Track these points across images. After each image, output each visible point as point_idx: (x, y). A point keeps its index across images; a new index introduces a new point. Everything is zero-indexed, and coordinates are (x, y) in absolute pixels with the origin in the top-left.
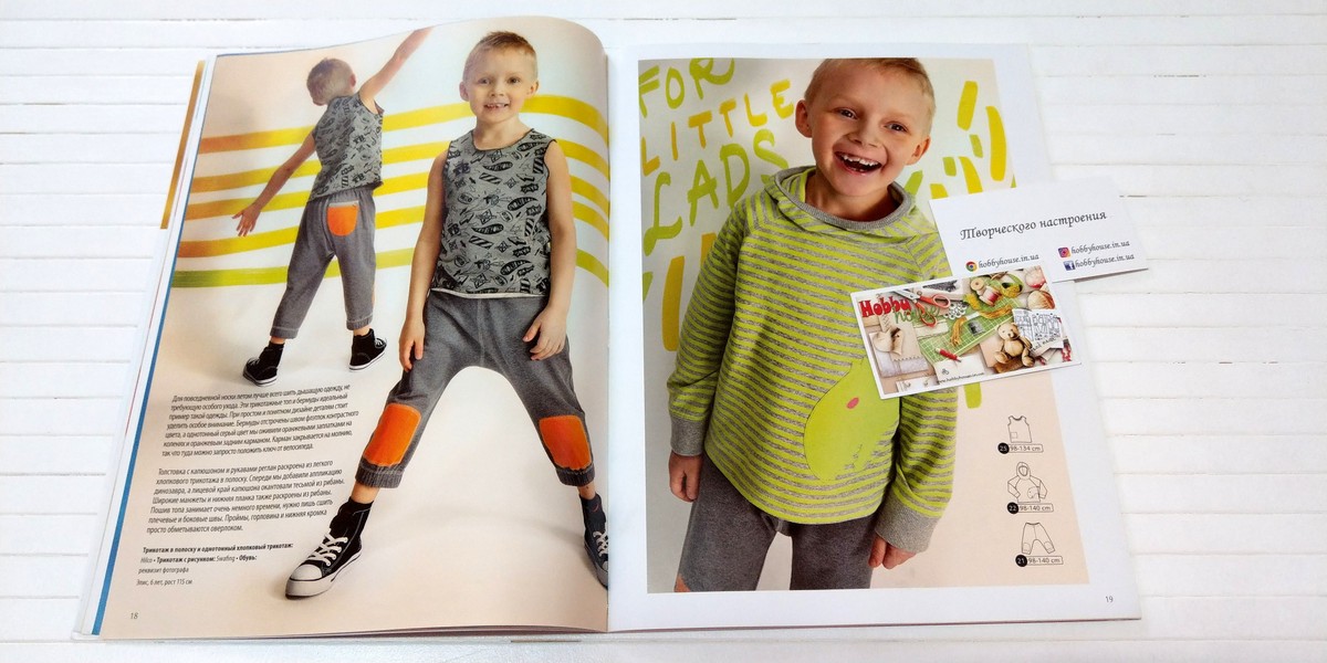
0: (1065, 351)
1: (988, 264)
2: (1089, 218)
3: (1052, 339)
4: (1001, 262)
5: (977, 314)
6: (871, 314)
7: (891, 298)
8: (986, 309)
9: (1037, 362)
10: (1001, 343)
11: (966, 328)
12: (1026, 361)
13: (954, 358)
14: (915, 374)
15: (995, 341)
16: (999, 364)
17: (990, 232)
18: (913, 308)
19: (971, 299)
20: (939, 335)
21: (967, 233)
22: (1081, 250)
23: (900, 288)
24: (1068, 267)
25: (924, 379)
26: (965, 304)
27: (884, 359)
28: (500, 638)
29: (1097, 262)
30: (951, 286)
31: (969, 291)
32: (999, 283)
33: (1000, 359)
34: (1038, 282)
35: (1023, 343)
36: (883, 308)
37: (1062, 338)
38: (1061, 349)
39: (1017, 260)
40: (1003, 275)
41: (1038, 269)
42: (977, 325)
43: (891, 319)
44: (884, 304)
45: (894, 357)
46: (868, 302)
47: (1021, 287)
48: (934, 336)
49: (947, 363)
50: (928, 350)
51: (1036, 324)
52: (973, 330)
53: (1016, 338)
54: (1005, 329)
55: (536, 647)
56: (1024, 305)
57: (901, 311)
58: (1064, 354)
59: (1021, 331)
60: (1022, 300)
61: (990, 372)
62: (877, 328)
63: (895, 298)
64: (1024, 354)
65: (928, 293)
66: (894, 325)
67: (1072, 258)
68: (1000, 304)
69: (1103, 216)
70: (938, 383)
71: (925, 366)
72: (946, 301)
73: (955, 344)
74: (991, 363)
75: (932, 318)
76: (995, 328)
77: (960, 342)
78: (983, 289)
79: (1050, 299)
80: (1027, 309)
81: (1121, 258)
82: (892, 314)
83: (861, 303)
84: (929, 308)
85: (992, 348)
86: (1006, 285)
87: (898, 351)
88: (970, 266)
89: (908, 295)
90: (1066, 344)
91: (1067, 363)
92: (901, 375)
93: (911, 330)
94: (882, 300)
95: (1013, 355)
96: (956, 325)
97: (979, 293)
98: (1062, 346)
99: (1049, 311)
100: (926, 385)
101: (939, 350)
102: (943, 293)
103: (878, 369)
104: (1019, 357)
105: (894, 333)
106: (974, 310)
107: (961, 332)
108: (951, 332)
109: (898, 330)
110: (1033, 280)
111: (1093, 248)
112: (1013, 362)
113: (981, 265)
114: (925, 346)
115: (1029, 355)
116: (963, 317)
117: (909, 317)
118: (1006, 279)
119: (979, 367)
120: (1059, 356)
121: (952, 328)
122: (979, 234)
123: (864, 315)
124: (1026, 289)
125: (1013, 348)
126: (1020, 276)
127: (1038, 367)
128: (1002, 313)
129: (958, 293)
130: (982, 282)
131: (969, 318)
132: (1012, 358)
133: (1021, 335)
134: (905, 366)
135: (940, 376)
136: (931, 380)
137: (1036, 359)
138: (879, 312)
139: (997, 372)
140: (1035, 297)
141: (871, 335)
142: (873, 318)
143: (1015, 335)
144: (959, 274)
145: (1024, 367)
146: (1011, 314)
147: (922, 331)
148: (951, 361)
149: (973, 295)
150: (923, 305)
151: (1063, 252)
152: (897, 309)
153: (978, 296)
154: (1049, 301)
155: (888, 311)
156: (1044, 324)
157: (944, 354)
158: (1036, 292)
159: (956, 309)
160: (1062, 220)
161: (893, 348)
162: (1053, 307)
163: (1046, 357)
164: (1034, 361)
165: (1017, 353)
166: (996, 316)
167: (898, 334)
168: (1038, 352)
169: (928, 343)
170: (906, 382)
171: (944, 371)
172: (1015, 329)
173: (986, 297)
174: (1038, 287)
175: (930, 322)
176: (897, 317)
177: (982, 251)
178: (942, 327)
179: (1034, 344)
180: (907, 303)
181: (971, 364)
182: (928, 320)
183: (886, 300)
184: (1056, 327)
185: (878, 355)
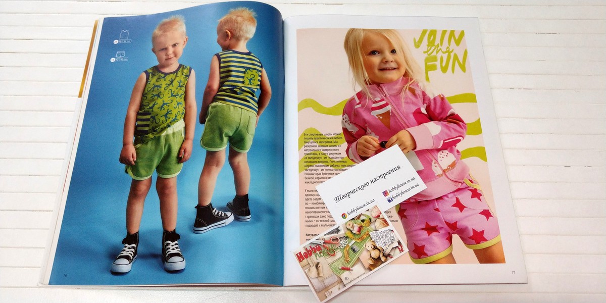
0: (400, 247)
1: (353, 211)
2: (392, 171)
3: (392, 243)
4: (358, 209)
5: (353, 241)
6: (303, 259)
7: (311, 247)
8: (357, 237)
9: (388, 258)
10: (369, 253)
11: (350, 250)
12: (383, 259)
13: (349, 269)
14: (332, 285)
15: (366, 254)
16: (371, 265)
17: (348, 194)
18: (322, 248)
19: (349, 234)
20: (339, 259)
21: (338, 199)
22: (393, 189)
23: (313, 240)
24: (389, 201)
25: (337, 287)
26: (347, 238)
27: (315, 282)
28: (234, 288)
29: (402, 193)
30: (337, 230)
31: (347, 230)
32: (360, 221)
33: (371, 262)
34: (378, 214)
35: (379, 250)
36: (308, 253)
37: (397, 241)
38: (397, 247)
39: (364, 206)
40: (360, 216)
41: (376, 207)
42: (355, 247)
43: (314, 258)
44: (308, 251)
45: (320, 279)
46: (300, 253)
47: (370, 219)
48: (336, 261)
49: (346, 273)
50: (335, 269)
51: (382, 237)
52: (354, 250)
53: (375, 248)
54: (369, 245)
55: (250, 292)
56: (374, 229)
57: (317, 252)
58: (399, 249)
59: (376, 243)
60: (372, 227)
61: (368, 271)
62: (308, 266)
63: (313, 246)
64: (381, 256)
65: (328, 237)
66: (316, 261)
67: (390, 195)
68: (363, 231)
69: (399, 167)
70: (345, 286)
71: (337, 279)
72: (337, 239)
73: (348, 262)
74: (367, 266)
75: (333, 251)
76: (364, 246)
77: (349, 260)
78: (353, 227)
79: (385, 221)
80: (376, 230)
81: (413, 187)
82: (313, 255)
83: (297, 255)
84: (330, 246)
85: (365, 258)
86: (363, 221)
87: (321, 275)
88: (344, 216)
89: (318, 242)
90: (399, 243)
91: (403, 253)
92: (326, 288)
93: (324, 261)
94: (306, 249)
95: (376, 258)
96: (345, 250)
97: (351, 229)
98: (397, 245)
99: (386, 228)
100: (339, 289)
101: (340, 267)
102: (335, 235)
103: (314, 288)
104: (379, 258)
105: (317, 266)
106: (352, 240)
107: (348, 254)
108: (344, 256)
109: (318, 263)
110: (375, 214)
111: (399, 187)
112: (377, 262)
113: (349, 214)
114: (333, 267)
115: (384, 255)
116: (348, 245)
117: (322, 254)
118: (362, 218)
119: (362, 270)
120: (397, 250)
121: (344, 254)
122: (344, 197)
123: (300, 261)
124: (373, 220)
125: (375, 254)
126: (368, 213)
127: (390, 260)
128: (365, 236)
129: (342, 232)
130: (351, 223)
131: (350, 245)
132: (376, 259)
133: (377, 246)
134: (327, 282)
135: (345, 282)
136: (341, 286)
137: (387, 256)
138: (307, 257)
139: (371, 270)
140: (378, 223)
141: (306, 271)
142: (305, 261)
143: (374, 246)
144: (340, 222)
145: (383, 262)
146: (370, 236)
147: (330, 260)
148: (348, 272)
149: (349, 232)
150: (327, 245)
151: (385, 193)
152: (315, 252)
153: (352, 231)
154: (386, 223)
155: (311, 255)
156: (386, 236)
157: (344, 269)
158: (378, 220)
159: (343, 242)
160: (380, 177)
161: (319, 274)
162: (388, 225)
163: (392, 254)
164: (387, 258)
165: (378, 256)
166: (363, 239)
167: (320, 265)
168: (387, 252)
169: (335, 266)
170: (330, 291)
171: (346, 278)
172: (373, 243)
173: (355, 231)
174: (378, 216)
175: (332, 253)
176: (316, 256)
177: (347, 205)
178: (339, 254)
179: (384, 248)
180: (319, 247)
181: (358, 269)
182: (331, 253)
183: (309, 249)
184: (392, 236)
185: (313, 281)
